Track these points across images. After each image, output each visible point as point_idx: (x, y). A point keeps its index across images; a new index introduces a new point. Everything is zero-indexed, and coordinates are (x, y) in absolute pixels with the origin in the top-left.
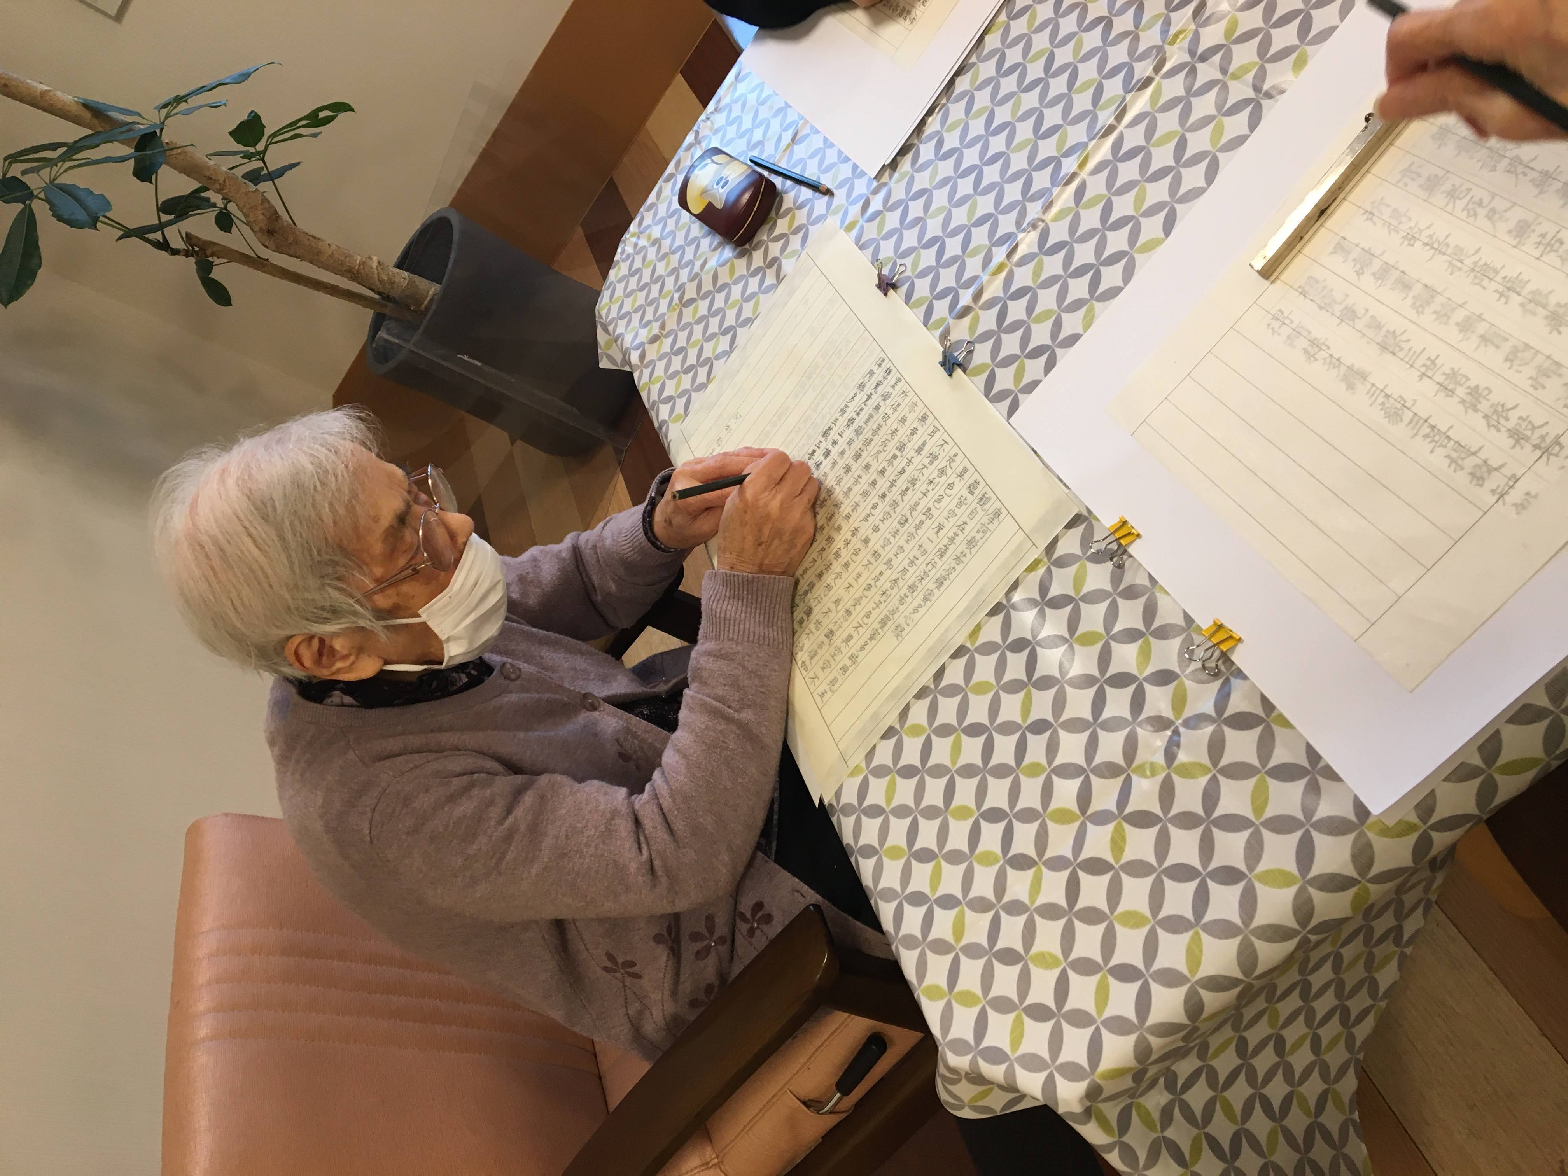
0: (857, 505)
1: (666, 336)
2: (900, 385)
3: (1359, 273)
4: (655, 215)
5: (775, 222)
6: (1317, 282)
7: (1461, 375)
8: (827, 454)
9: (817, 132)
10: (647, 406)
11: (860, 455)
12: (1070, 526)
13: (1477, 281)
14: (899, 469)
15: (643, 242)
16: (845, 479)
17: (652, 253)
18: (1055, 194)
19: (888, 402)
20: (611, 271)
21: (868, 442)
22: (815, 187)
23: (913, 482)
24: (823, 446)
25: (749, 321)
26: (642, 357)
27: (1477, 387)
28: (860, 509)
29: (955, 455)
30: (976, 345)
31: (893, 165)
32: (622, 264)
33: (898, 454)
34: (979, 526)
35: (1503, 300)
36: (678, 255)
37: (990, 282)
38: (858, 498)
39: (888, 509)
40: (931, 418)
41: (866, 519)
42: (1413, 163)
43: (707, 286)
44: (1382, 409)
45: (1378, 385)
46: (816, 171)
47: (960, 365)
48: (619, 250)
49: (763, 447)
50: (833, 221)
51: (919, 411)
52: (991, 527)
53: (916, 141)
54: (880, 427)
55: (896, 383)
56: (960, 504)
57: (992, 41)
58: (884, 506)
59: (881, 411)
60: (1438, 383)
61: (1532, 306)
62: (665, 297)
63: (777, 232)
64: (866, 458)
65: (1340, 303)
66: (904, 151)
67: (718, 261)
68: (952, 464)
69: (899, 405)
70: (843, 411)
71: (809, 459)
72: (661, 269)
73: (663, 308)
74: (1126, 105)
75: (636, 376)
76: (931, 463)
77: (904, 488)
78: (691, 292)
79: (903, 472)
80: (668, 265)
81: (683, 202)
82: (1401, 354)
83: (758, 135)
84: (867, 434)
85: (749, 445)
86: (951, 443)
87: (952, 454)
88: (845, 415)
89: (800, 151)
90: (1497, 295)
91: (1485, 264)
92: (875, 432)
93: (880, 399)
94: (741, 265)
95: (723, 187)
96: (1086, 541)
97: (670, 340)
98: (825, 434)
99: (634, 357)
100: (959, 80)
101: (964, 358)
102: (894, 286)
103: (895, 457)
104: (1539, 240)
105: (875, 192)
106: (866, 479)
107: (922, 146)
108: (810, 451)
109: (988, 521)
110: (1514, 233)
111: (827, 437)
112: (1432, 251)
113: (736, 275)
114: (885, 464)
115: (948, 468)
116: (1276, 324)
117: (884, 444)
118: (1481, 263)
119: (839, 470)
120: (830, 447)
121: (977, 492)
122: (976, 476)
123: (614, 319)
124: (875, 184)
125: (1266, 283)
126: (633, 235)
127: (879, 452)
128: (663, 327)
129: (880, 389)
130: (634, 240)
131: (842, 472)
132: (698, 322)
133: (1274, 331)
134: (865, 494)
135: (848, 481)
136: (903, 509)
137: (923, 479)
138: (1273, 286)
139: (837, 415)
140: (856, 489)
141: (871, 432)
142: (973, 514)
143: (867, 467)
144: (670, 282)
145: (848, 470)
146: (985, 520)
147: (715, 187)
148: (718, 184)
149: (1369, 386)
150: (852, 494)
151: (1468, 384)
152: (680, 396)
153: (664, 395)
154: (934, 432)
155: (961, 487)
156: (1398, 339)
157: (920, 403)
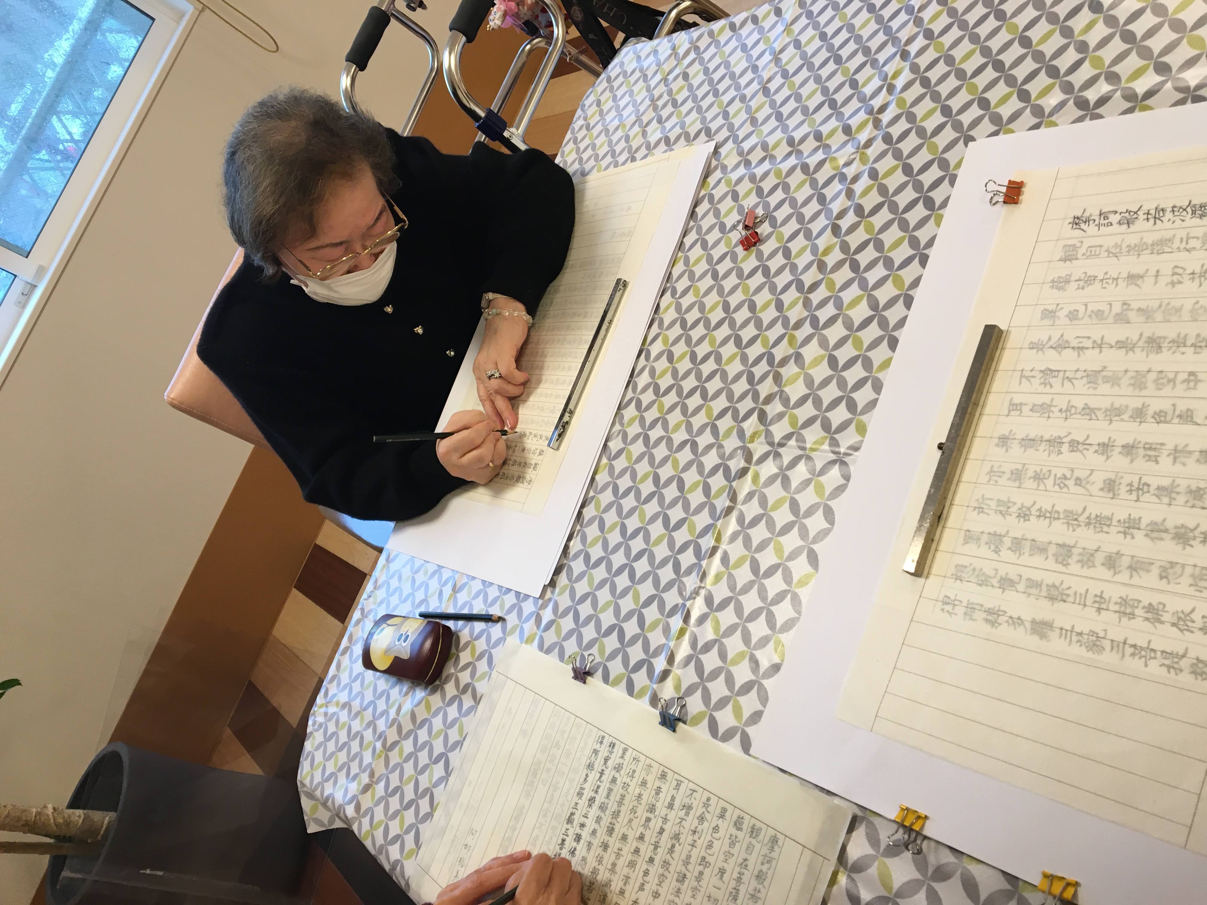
0: (628, 878)
1: (377, 782)
2: (628, 754)
3: (997, 551)
4: (339, 684)
5: (458, 656)
6: (965, 567)
7: (1132, 600)
8: (578, 838)
9: (474, 578)
10: (373, 852)
11: (613, 829)
12: (851, 829)
13: (1098, 530)
14: (658, 829)
15: (332, 709)
16: (606, 856)
17: (344, 716)
18: (704, 566)
19: (622, 772)
20: (305, 743)
21: (616, 815)
22: (487, 619)
23: (676, 837)
24: (571, 832)
25: (458, 744)
26: (358, 808)
27: (1150, 604)
28: (631, 881)
29: (708, 799)
30: (686, 699)
31: (552, 583)
32: (315, 734)
33: (651, 816)
34: (761, 859)
35: (1129, 537)
36: (370, 710)
37: (677, 646)
38: (626, 871)
39: (661, 871)
40: (670, 774)
41: (642, 888)
42: (992, 467)
43: (407, 726)
44: (1081, 645)
45: (1065, 627)
46: (483, 606)
47: (679, 720)
48: (310, 723)
49: (509, 853)
50: (512, 640)
51: (656, 770)
52: (773, 855)
53: (565, 562)
54: (623, 797)
55: (624, 753)
56: (732, 844)
57: (602, 478)
58: (655, 870)
59: (618, 782)
60: (1116, 612)
61: (1155, 535)
62: (367, 749)
63: (462, 663)
64: (620, 830)
65: (995, 577)
66: (558, 571)
67: (412, 703)
68: (709, 809)
69: (634, 771)
70: (580, 794)
71: (561, 849)
72: (356, 726)
73: (367, 757)
74: (734, 490)
75: (355, 828)
76: (687, 814)
77: (669, 846)
78: (392, 736)
79: (662, 831)
80: (362, 720)
81: (368, 663)
82: (1071, 599)
83: (420, 596)
84: (612, 806)
85: (494, 856)
86: (700, 790)
87: (704, 799)
88: (584, 798)
89: (462, 597)
90: (1122, 535)
91: (1097, 516)
92: (620, 803)
93: (613, 772)
94: (436, 700)
95: (405, 641)
96: (873, 839)
97: (382, 784)
98: (570, 821)
99: (350, 811)
100: (585, 511)
101: (680, 712)
102: (588, 673)
103: (648, 820)
104: (1128, 488)
105: (544, 607)
106: (627, 850)
107: (572, 564)
108: (560, 841)
109: (768, 852)
110: (1106, 490)
111: (572, 823)
112: (1047, 520)
113: (433, 709)
114: (641, 829)
115: (706, 813)
116: (948, 608)
117: (633, 811)
118: (1093, 516)
119: (597, 850)
120: (578, 831)
121: (745, 827)
122: (737, 812)
123: (319, 784)
124: (540, 602)
125: (921, 581)
126: (321, 706)
127: (630, 821)
128: (372, 775)
129: (610, 763)
130: (323, 710)
131: (600, 850)
132: (407, 760)
133: (950, 613)
134: (632, 864)
135: (609, 857)
136: (676, 866)
137: (685, 831)
138: (927, 581)
139: (576, 799)
140: (621, 863)
141: (616, 804)
142: (750, 848)
143: (624, 838)
144: (368, 735)
145: (605, 846)
146: (765, 850)
147: (397, 643)
148: (399, 640)
149: (1058, 631)
150: (618, 869)
151: (1141, 605)
152: (407, 831)
153: (390, 836)
154: (678, 786)
155: (726, 827)
156: (1060, 589)
157: (654, 764)
